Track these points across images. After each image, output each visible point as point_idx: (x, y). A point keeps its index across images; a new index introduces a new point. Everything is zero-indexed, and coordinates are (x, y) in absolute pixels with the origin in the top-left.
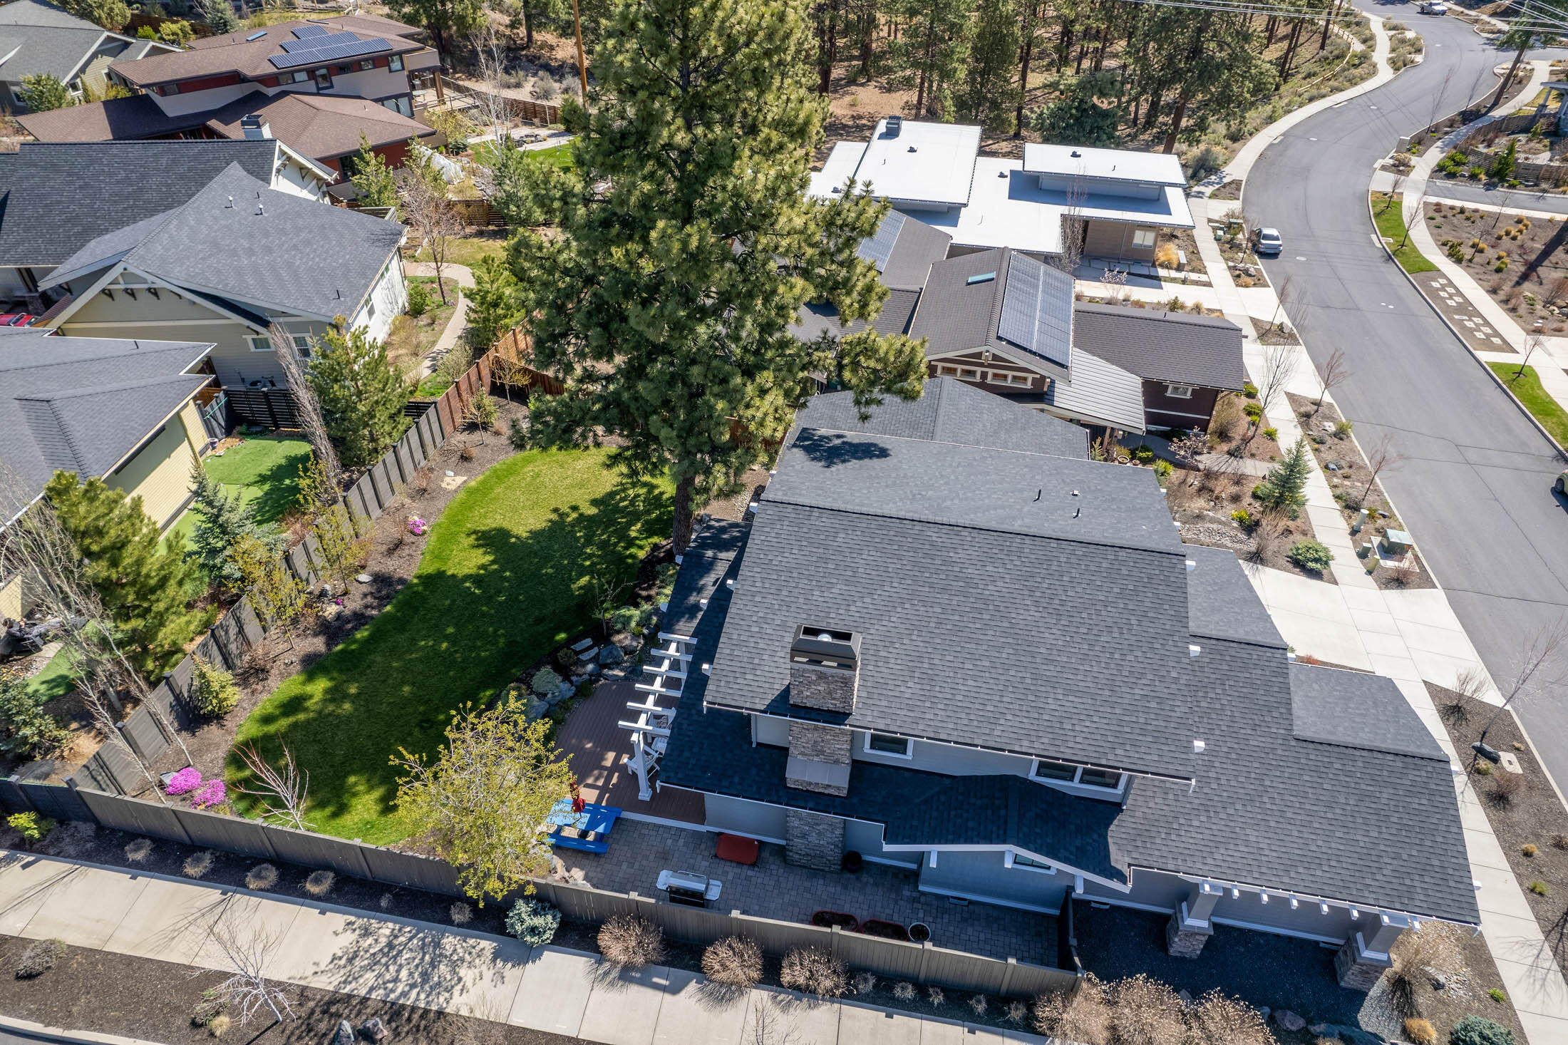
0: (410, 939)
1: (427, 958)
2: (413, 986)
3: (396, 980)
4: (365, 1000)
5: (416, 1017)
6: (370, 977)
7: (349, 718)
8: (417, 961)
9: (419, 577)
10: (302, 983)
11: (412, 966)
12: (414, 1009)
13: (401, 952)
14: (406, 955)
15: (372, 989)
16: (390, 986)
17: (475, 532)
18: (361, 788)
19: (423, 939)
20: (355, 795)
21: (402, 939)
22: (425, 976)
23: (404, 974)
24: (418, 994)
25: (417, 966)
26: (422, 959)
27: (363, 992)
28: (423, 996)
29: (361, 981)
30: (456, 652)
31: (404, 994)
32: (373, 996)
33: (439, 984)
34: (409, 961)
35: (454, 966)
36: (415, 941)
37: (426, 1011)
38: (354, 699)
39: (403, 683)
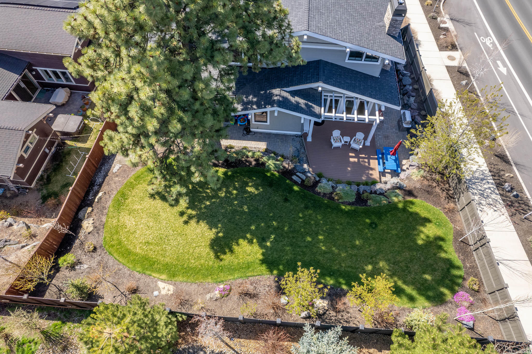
0: (474, 189)
1: (476, 181)
2: (488, 183)
3: (489, 188)
4: (501, 195)
5: (496, 178)
6: (493, 196)
7: (388, 261)
8: (479, 184)
9: (271, 271)
10: (509, 218)
11: (482, 184)
12: (494, 179)
13: (480, 190)
14: (480, 188)
15: (497, 194)
16: (492, 189)
17: (217, 257)
18: (422, 236)
19: (471, 184)
20: (428, 237)
21: (476, 191)
22: (482, 180)
23: (485, 186)
24: (489, 179)
25: (481, 183)
26: (478, 182)
27: (499, 196)
28: (489, 178)
29: (496, 199)
30: (322, 230)
31: (492, 184)
32: (498, 193)
33: (482, 175)
34: (481, 186)
35: (475, 172)
36: (473, 187)
37: (492, 176)
38: (374, 264)
39: (354, 247)
